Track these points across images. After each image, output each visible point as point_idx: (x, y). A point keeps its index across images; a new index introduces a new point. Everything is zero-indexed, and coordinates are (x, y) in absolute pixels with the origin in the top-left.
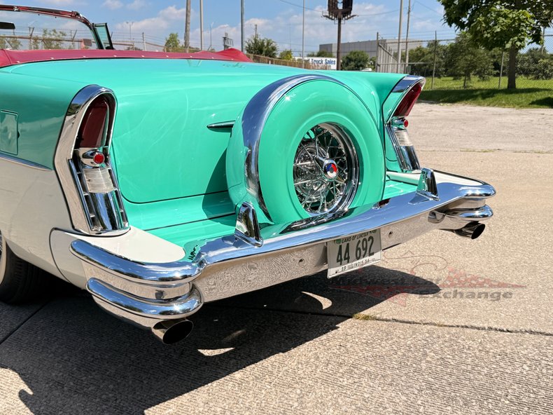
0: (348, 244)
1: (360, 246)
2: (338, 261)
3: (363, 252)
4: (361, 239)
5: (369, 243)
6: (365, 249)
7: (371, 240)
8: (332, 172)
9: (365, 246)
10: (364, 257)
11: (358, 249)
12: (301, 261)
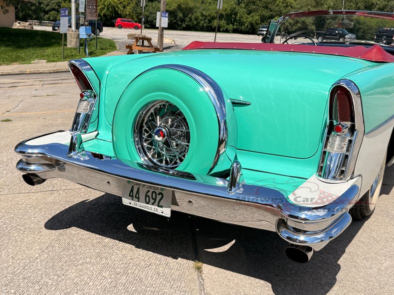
0: (139, 188)
1: (150, 194)
2: (130, 196)
3: (152, 201)
4: (151, 191)
5: (159, 197)
6: (155, 200)
7: (161, 196)
8: (159, 137)
9: (154, 197)
10: (153, 204)
11: (146, 196)
12: (109, 183)
